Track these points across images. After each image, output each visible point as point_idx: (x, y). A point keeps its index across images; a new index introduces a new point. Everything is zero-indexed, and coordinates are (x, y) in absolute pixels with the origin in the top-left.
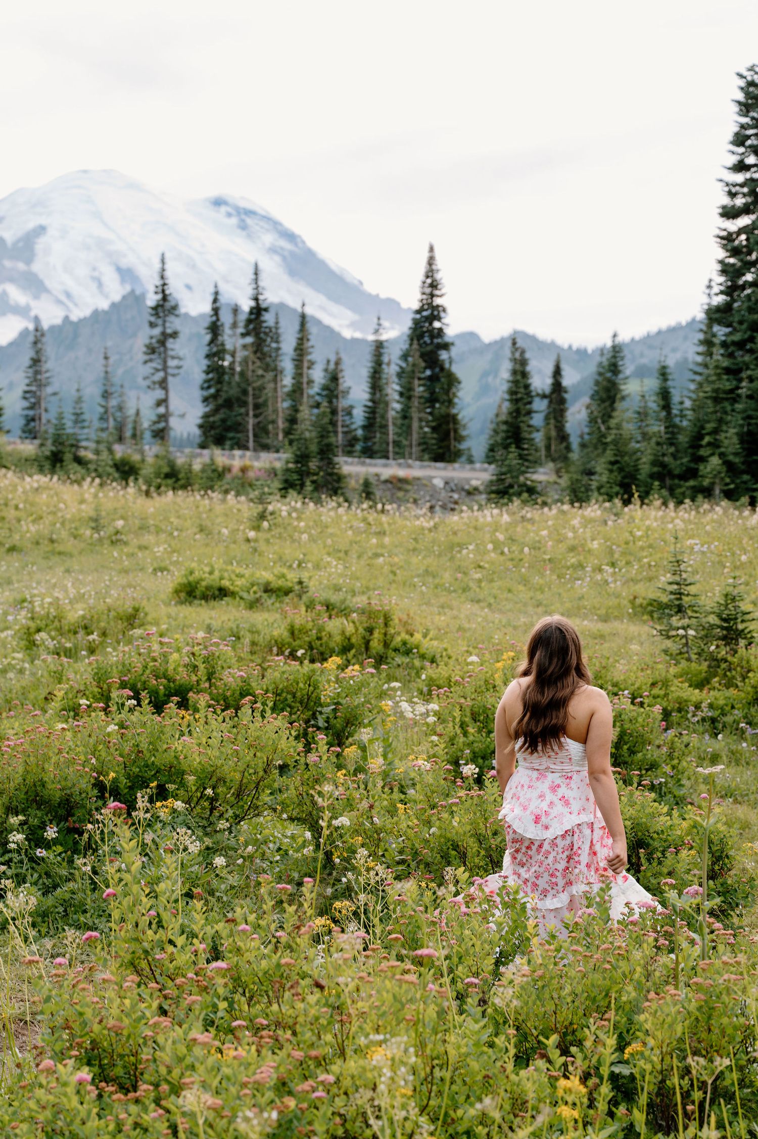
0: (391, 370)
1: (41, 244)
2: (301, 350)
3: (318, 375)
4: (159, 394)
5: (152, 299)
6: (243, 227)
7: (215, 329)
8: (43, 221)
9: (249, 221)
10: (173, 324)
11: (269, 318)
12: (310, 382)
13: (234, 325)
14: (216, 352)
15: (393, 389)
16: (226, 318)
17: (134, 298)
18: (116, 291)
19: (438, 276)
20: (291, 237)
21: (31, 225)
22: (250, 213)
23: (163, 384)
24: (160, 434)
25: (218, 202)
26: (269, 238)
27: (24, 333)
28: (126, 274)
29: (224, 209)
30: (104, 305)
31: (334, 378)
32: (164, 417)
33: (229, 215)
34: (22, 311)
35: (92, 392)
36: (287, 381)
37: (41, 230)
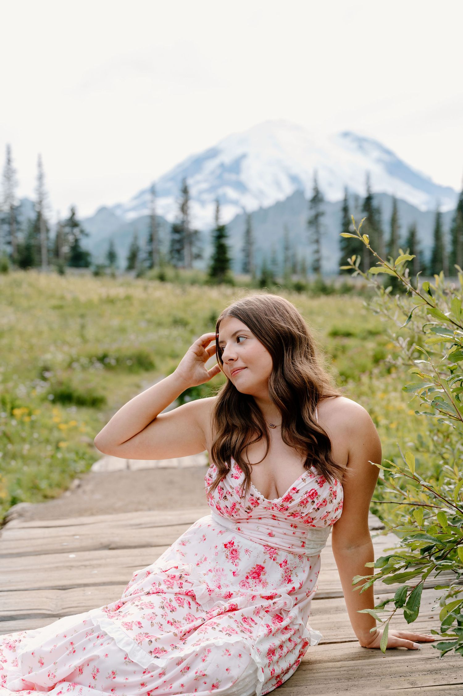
0: (447, 226)
1: (245, 164)
2: (394, 221)
3: (404, 233)
4: (314, 247)
5: (309, 194)
6: (361, 148)
7: (345, 210)
8: (244, 150)
9: (365, 145)
10: (322, 207)
11: (375, 203)
12: (399, 237)
13: (356, 207)
14: (346, 225)
15: (447, 239)
16: (351, 204)
17: (299, 193)
18: (288, 189)
20: (388, 152)
21: (239, 153)
22: (365, 140)
23: (317, 241)
24: (317, 269)
25: (346, 135)
26: (376, 154)
27: (237, 217)
28: (294, 179)
29: (349, 138)
30: (281, 197)
31: (412, 235)
32: (318, 260)
33: (352, 141)
34: (235, 203)
35: (279, 248)
36: (387, 237)
37: (244, 156)
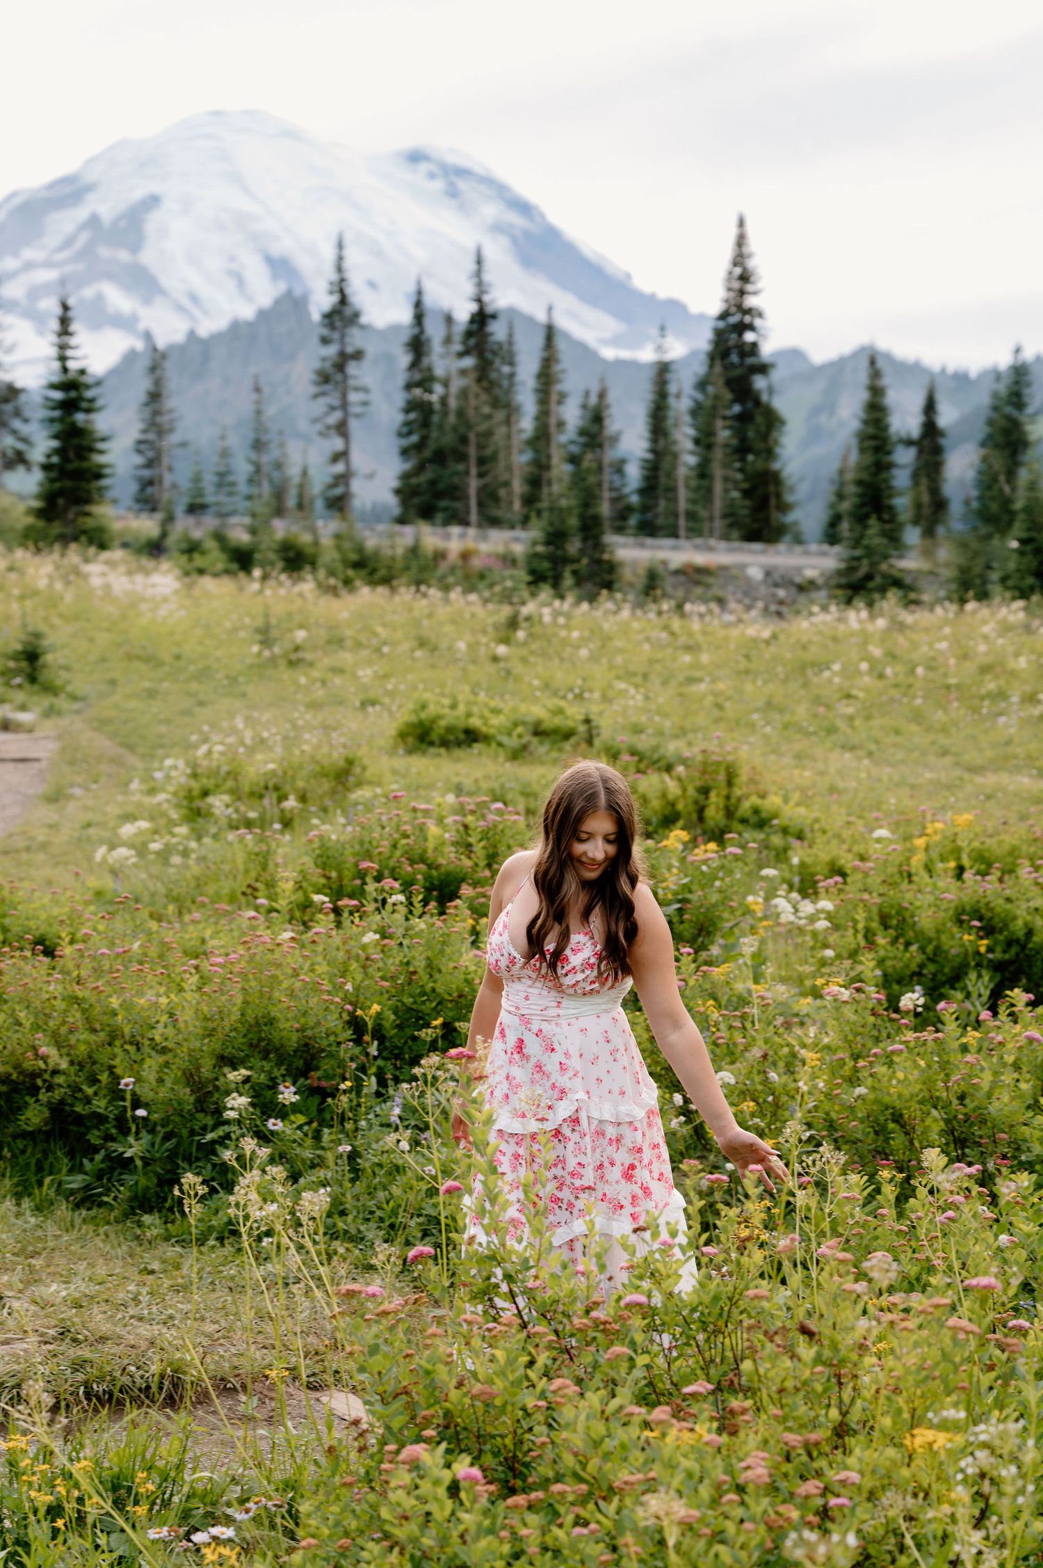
0: (682, 404)
1: (153, 222)
2: (547, 378)
3: (572, 415)
4: (338, 444)
5: (322, 301)
6: (453, 193)
7: (418, 346)
8: (154, 187)
9: (462, 185)
10: (356, 339)
11: (498, 330)
12: (561, 425)
13: (448, 340)
14: (421, 377)
15: (684, 435)
16: (435, 331)
17: (293, 303)
18: (265, 292)
19: (752, 263)
20: (525, 208)
21: (138, 194)
22: (463, 172)
23: (342, 429)
24: (338, 503)
25: (415, 157)
26: (491, 210)
27: (131, 356)
28: (279, 266)
29: (424, 167)
30: (247, 312)
31: (596, 417)
32: (343, 479)
33: (432, 176)
34: (125, 323)
35: (238, 443)
36: (526, 424)
37: (153, 201)
